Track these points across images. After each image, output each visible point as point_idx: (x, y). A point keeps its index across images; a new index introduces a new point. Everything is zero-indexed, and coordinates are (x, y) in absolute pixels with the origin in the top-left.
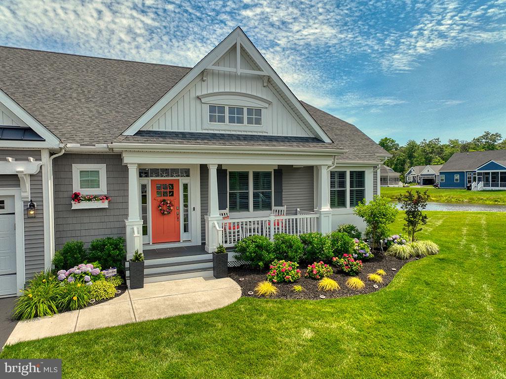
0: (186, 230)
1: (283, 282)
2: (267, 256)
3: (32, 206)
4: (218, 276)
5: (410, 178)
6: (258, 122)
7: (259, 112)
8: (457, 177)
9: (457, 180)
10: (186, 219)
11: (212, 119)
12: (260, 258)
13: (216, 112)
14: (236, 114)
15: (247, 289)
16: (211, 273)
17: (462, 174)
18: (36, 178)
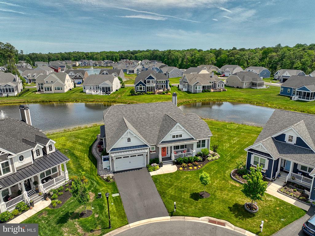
0: (167, 154)
1: (184, 167)
2: (182, 162)
3: (147, 155)
4: (173, 165)
5: (276, 76)
6: (181, 137)
7: (181, 135)
8: (289, 90)
9: (289, 91)
10: (167, 152)
11: (173, 138)
12: (180, 162)
13: (174, 137)
14: (177, 136)
15: (178, 168)
16: (172, 164)
17: (291, 88)
18: (147, 152)
